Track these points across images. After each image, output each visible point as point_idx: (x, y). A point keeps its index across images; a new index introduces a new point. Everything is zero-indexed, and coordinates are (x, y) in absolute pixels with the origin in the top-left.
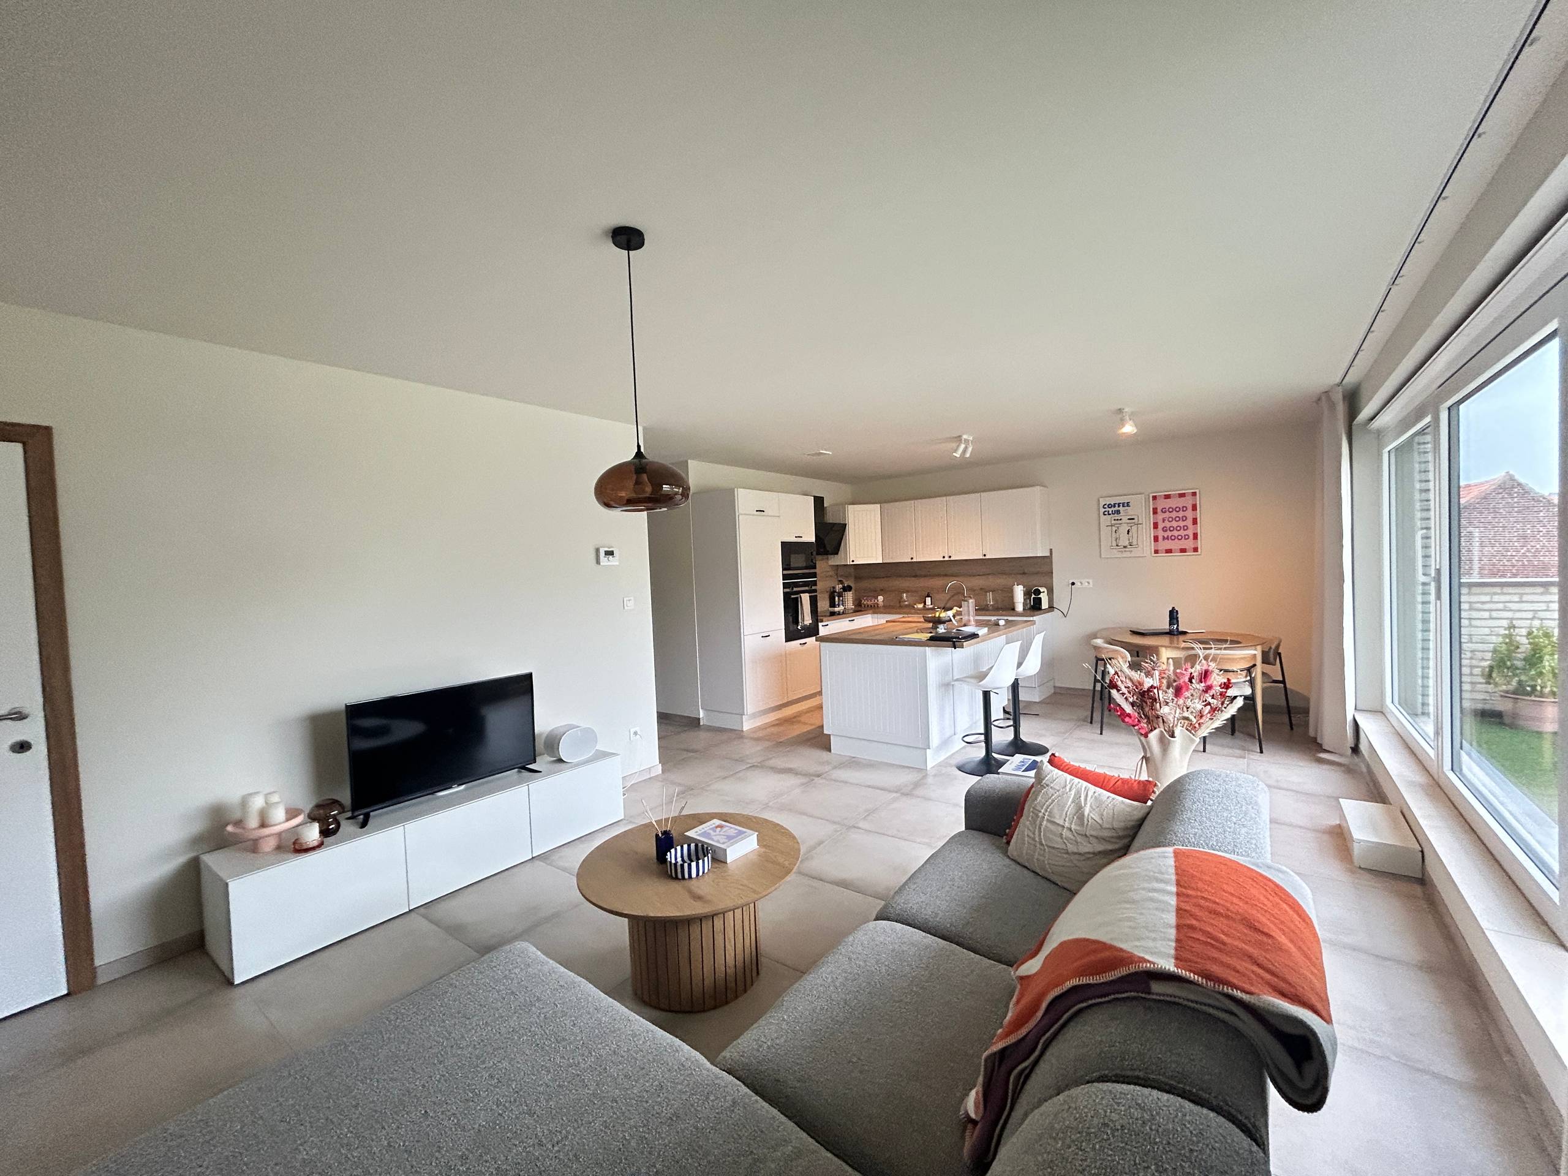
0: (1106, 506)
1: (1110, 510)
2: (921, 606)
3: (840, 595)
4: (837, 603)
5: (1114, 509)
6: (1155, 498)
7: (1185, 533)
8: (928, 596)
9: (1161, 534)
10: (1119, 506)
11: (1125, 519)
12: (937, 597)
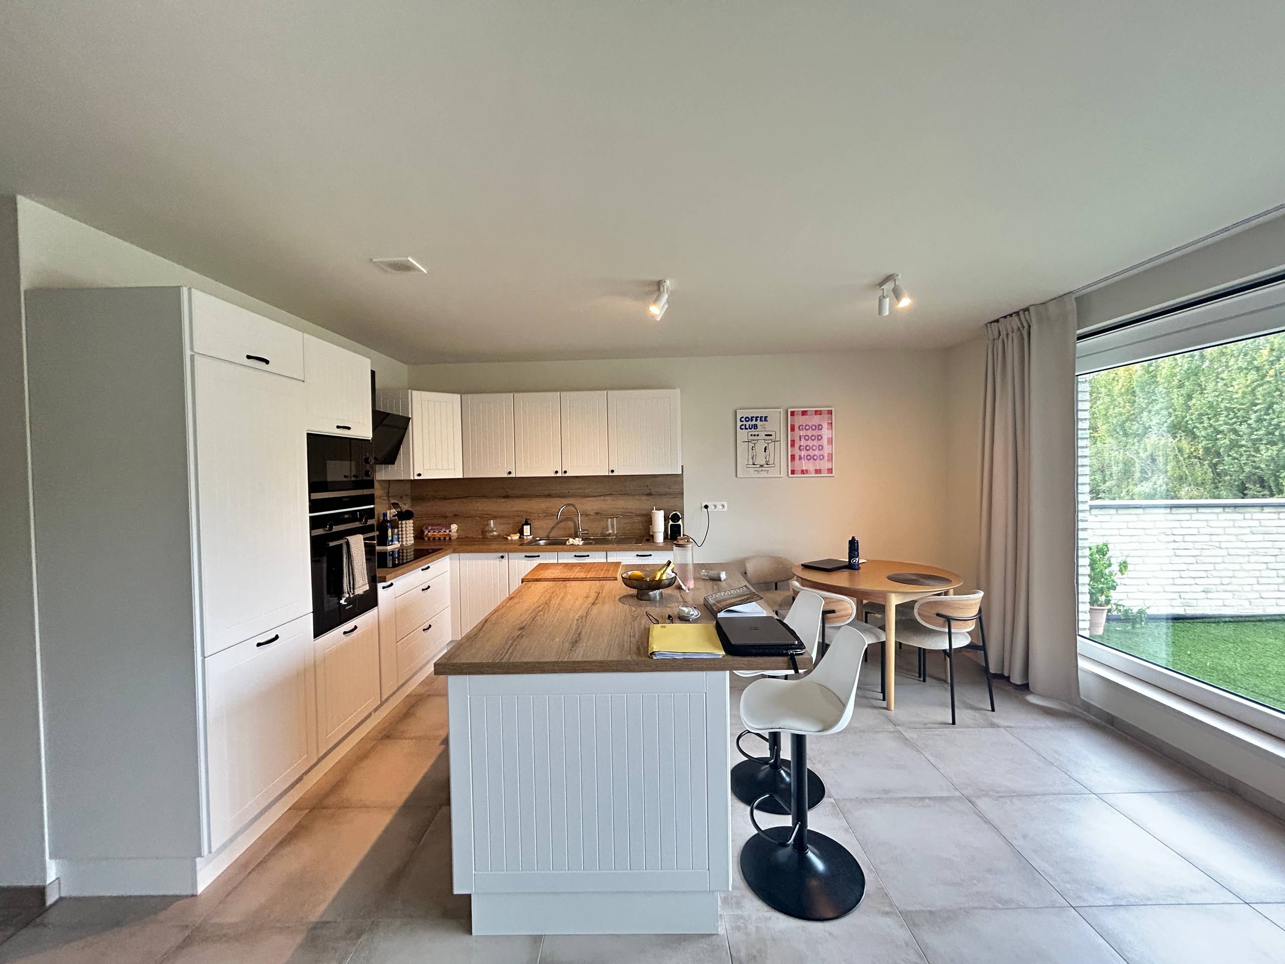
0: (742, 420)
1: (747, 424)
2: (516, 537)
3: (395, 526)
4: (390, 538)
5: (752, 423)
6: (793, 413)
7: (821, 453)
8: (527, 524)
9: (797, 453)
10: (756, 420)
11: (762, 435)
12: (536, 523)
